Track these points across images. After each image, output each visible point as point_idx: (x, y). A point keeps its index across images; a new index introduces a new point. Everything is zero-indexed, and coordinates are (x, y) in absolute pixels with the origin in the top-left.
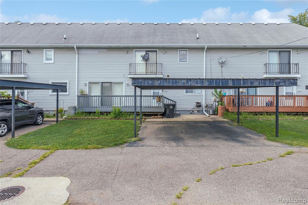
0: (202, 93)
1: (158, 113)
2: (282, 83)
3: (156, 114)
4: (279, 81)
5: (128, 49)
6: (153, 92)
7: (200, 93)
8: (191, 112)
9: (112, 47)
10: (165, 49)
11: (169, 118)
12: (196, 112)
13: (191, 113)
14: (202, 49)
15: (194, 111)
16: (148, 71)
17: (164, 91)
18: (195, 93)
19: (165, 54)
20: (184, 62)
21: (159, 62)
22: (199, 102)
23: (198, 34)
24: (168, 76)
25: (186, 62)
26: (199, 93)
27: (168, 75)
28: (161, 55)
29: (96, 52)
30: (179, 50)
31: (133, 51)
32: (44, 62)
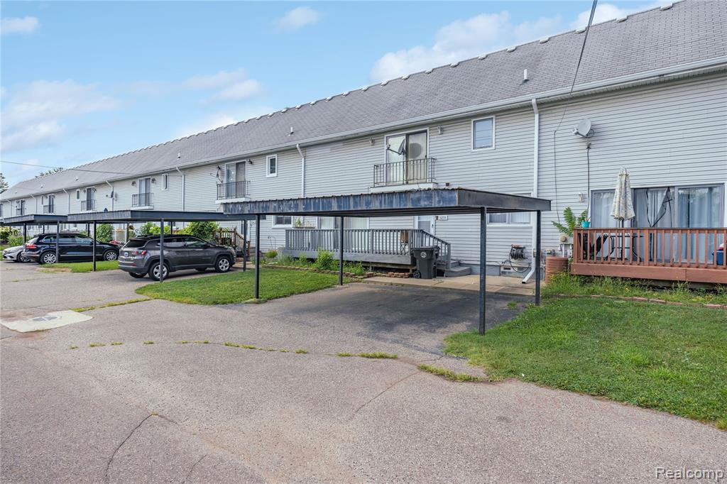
0: (529, 223)
1: (409, 268)
2: (425, 201)
3: (405, 268)
4: (417, 195)
5: (373, 137)
6: (419, 222)
7: (525, 223)
8: (502, 269)
9: (347, 137)
10: (442, 124)
11: (421, 277)
12: (516, 269)
13: (504, 273)
14: (525, 108)
15: (509, 269)
16: (409, 177)
17: (439, 218)
18: (516, 223)
19: (444, 135)
20: (487, 147)
21: (431, 155)
22: (522, 245)
23: (525, 71)
24: (448, 184)
25: (489, 147)
26: (522, 223)
27: (447, 182)
28: (436, 139)
29: (327, 150)
30: (473, 120)
31: (383, 138)
32: (267, 176)
